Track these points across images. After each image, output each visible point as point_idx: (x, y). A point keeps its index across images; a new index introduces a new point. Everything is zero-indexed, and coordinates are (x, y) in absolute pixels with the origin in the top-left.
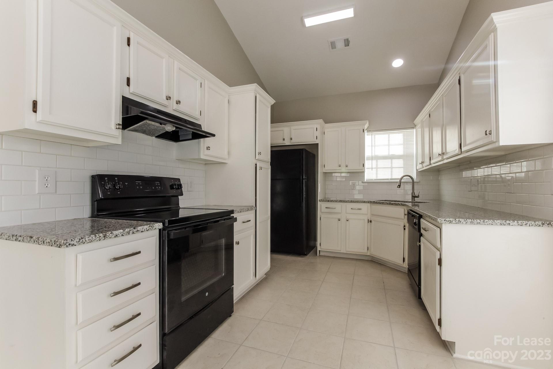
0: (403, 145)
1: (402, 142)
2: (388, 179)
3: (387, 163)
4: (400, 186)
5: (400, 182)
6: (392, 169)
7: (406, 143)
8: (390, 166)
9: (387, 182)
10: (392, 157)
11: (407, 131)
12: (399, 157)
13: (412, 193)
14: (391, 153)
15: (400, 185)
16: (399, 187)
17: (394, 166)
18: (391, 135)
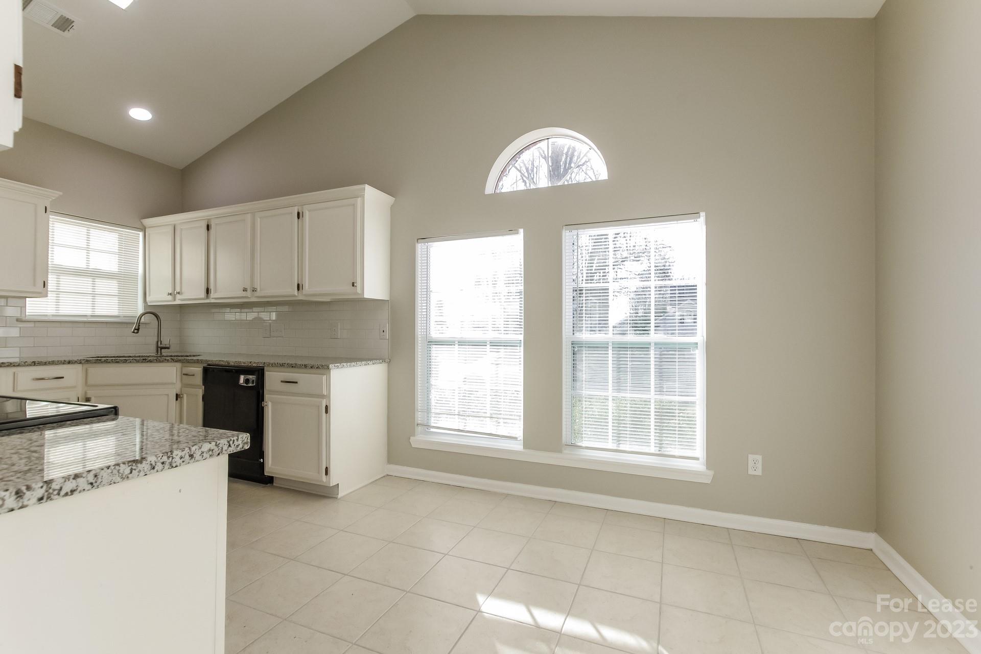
0: (118, 255)
1: (116, 249)
2: (86, 316)
3: (85, 284)
4: (138, 330)
5: (139, 324)
6: (94, 296)
7: (124, 252)
8: (90, 290)
9: (85, 322)
10: (95, 275)
11: (126, 232)
12: (109, 276)
13: (158, 342)
14: (92, 266)
15: (139, 328)
16: (136, 331)
17: (98, 291)
18: (92, 231)
